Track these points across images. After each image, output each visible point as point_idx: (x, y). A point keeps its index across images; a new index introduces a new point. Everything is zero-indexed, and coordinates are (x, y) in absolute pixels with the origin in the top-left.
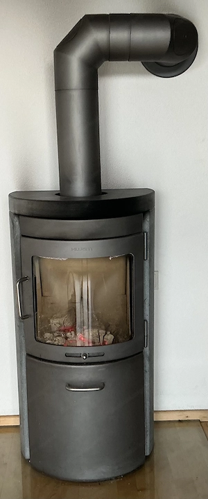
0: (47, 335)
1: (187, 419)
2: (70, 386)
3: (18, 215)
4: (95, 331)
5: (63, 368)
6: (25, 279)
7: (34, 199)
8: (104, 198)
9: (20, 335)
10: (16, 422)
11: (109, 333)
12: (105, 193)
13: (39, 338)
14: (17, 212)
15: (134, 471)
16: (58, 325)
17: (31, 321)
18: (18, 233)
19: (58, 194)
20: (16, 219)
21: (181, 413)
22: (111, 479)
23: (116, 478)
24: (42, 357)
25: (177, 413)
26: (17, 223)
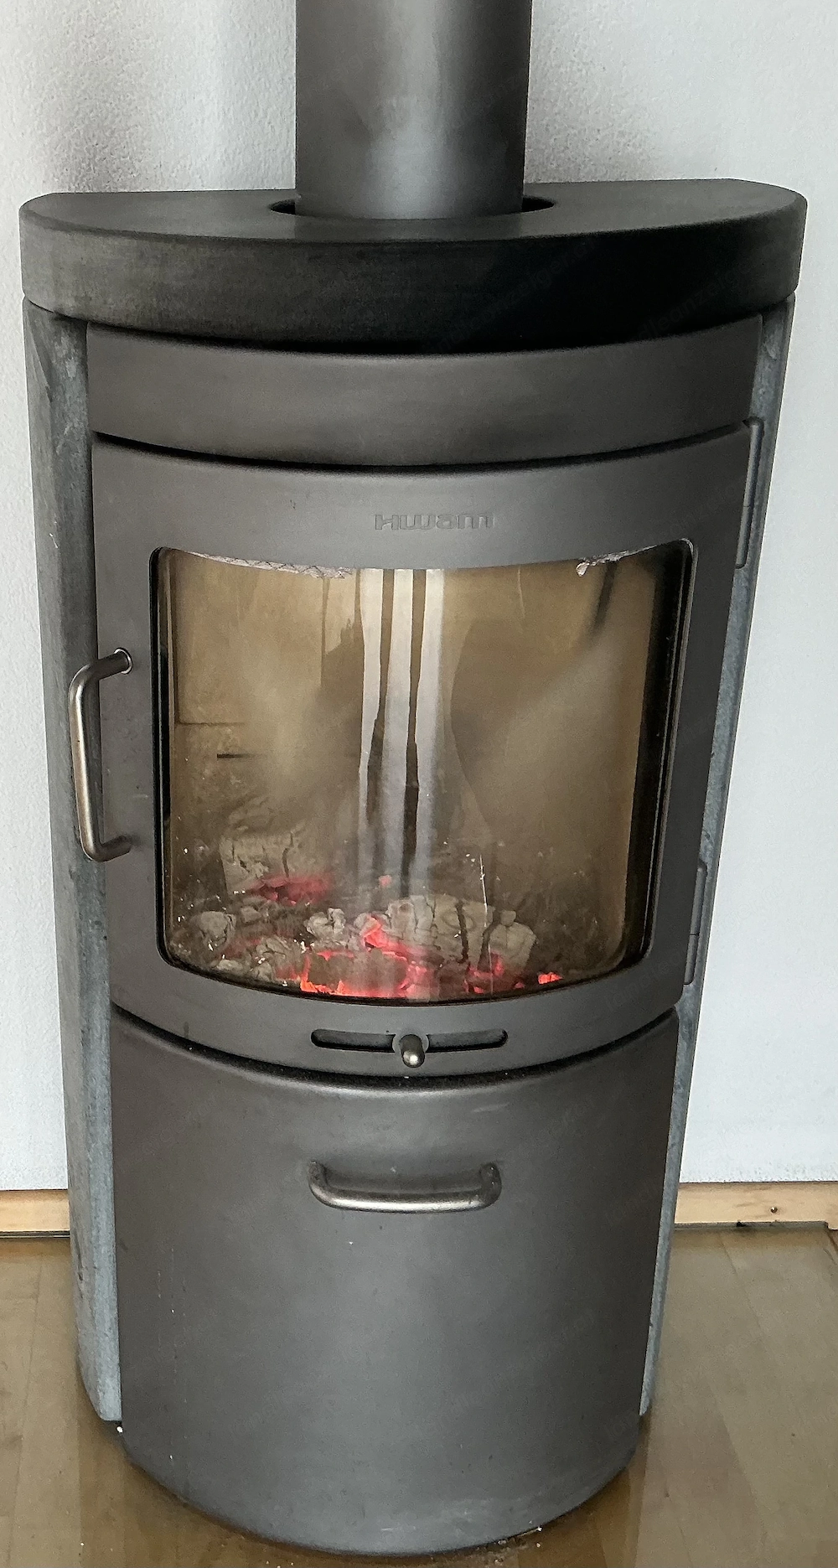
0: (215, 922)
1: (772, 1219)
2: (330, 1176)
3: (76, 325)
4: (446, 905)
5: (296, 1096)
6: (116, 663)
7: (171, 230)
8: (535, 226)
9: (82, 916)
10: (53, 1218)
11: (509, 915)
12: (546, 204)
13: (181, 950)
14: (70, 306)
15: (588, 1506)
16: (259, 869)
17: (139, 865)
18: (76, 424)
19: (286, 208)
20: (64, 345)
21: (749, 1196)
22: (492, 1546)
23: (516, 1540)
24: (193, 1037)
25: (735, 1196)
26: (72, 368)
